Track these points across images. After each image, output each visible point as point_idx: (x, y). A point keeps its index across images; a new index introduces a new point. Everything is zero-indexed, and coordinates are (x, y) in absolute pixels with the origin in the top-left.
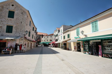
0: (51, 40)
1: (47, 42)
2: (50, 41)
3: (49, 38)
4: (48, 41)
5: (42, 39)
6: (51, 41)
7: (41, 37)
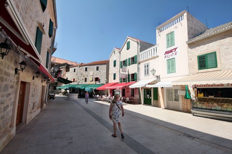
0: (97, 79)
1: (84, 83)
2: (94, 82)
3: (91, 73)
4: (86, 81)
5: (64, 75)
6: (97, 83)
7: (63, 69)
